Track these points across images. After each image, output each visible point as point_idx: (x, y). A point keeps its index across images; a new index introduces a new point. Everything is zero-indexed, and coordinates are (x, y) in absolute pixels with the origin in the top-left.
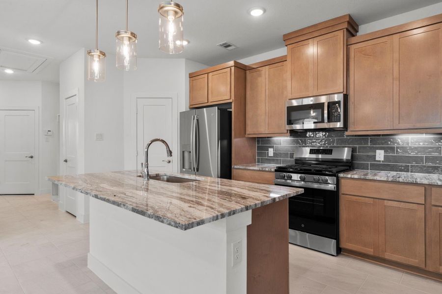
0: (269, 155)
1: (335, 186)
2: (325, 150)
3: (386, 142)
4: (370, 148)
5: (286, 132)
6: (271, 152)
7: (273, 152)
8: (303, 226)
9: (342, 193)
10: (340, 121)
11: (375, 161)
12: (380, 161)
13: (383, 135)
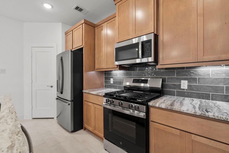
0: (111, 83)
1: (145, 114)
2: (145, 80)
3: (189, 74)
4: (177, 79)
5: (116, 67)
6: (112, 81)
7: (113, 81)
8: (121, 143)
9: (151, 120)
10: (151, 56)
11: (180, 89)
12: (184, 89)
13: (187, 68)
